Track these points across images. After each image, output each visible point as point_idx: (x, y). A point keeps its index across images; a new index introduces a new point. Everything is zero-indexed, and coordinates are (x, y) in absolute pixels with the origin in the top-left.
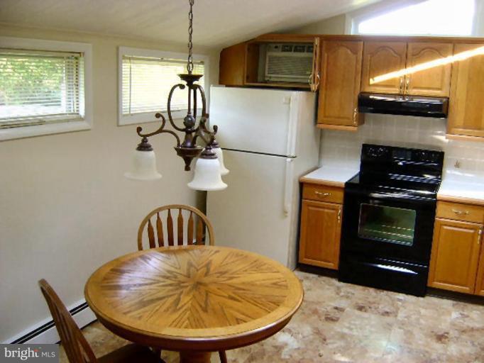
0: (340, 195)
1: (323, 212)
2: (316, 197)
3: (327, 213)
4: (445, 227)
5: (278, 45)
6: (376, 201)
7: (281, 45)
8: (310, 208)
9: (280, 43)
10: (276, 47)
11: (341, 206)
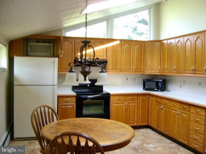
0: (74, 99)
1: (68, 108)
2: (64, 102)
3: (70, 108)
4: (114, 105)
5: (34, 40)
6: (89, 99)
7: (35, 40)
8: (62, 107)
9: (34, 39)
10: (33, 41)
11: (75, 104)
